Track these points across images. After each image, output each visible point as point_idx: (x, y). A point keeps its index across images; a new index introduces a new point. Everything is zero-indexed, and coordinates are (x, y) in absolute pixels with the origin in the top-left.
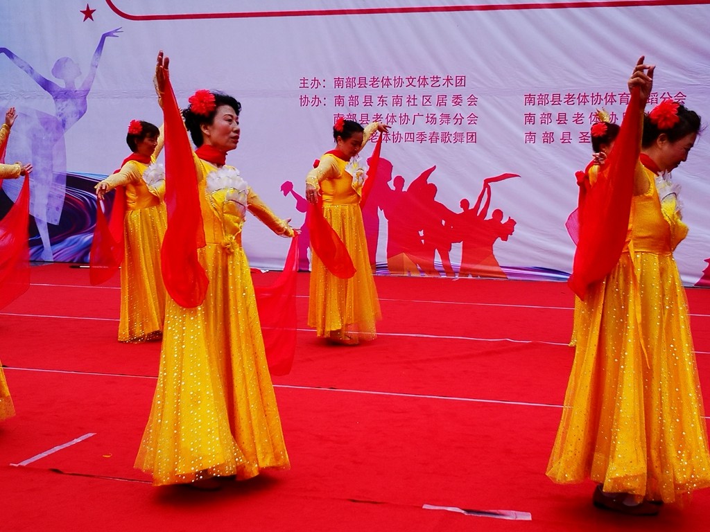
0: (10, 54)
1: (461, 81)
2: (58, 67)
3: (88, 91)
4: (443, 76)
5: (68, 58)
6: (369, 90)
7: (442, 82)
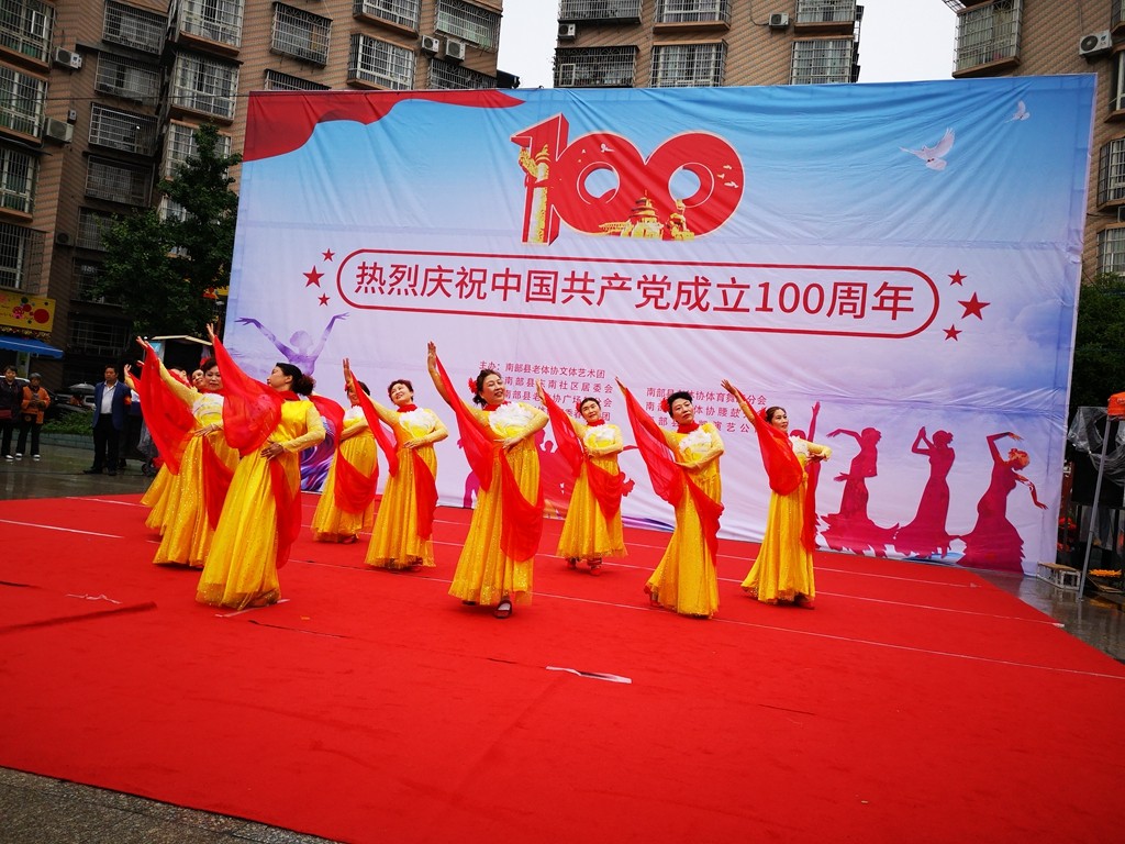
0: (258, 325)
1: (601, 374)
2: (294, 339)
3: (316, 358)
4: (588, 370)
5: (303, 333)
6: (531, 375)
7: (586, 373)
